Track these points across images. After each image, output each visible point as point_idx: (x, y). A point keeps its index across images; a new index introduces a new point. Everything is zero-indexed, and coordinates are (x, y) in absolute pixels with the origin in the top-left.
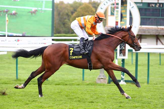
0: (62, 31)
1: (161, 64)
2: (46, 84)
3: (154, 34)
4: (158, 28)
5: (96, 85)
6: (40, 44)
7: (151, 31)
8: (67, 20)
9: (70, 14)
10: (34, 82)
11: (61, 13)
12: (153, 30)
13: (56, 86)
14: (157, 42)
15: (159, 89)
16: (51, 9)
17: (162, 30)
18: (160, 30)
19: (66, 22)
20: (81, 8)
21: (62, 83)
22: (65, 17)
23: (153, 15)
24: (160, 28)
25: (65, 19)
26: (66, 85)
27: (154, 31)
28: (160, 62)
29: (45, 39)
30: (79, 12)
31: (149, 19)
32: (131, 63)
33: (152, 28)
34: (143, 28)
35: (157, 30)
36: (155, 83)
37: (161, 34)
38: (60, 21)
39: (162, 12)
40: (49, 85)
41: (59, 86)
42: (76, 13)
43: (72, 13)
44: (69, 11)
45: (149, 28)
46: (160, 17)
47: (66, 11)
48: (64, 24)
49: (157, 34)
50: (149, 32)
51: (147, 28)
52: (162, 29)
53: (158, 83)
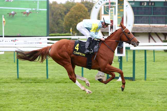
0: (56, 30)
1: (155, 61)
2: (46, 83)
3: (146, 32)
4: (150, 26)
5: (95, 83)
6: (36, 43)
7: (143, 29)
8: (60, 20)
9: (63, 14)
10: (34, 81)
11: (55, 13)
12: (145, 28)
13: (56, 84)
14: (149, 39)
15: (157, 85)
16: (46, 10)
17: (154, 28)
18: (152, 28)
19: (60, 21)
20: (74, 8)
21: (62, 81)
22: (58, 17)
23: (145, 13)
24: (153, 26)
25: (59, 19)
26: (66, 83)
27: (147, 29)
28: (154, 59)
29: (40, 39)
30: (72, 12)
31: (141, 17)
32: (126, 61)
33: (145, 26)
34: (136, 26)
35: (150, 28)
36: (153, 79)
37: (153, 32)
38: (54, 21)
39: (153, 10)
40: (50, 83)
41: (60, 84)
42: (69, 13)
43: (65, 13)
44: (62, 11)
45: (141, 26)
46: (152, 16)
47: (60, 11)
48: (58, 24)
49: (149, 32)
50: (141, 30)
51: (139, 26)
52: (154, 26)
53: (155, 79)
